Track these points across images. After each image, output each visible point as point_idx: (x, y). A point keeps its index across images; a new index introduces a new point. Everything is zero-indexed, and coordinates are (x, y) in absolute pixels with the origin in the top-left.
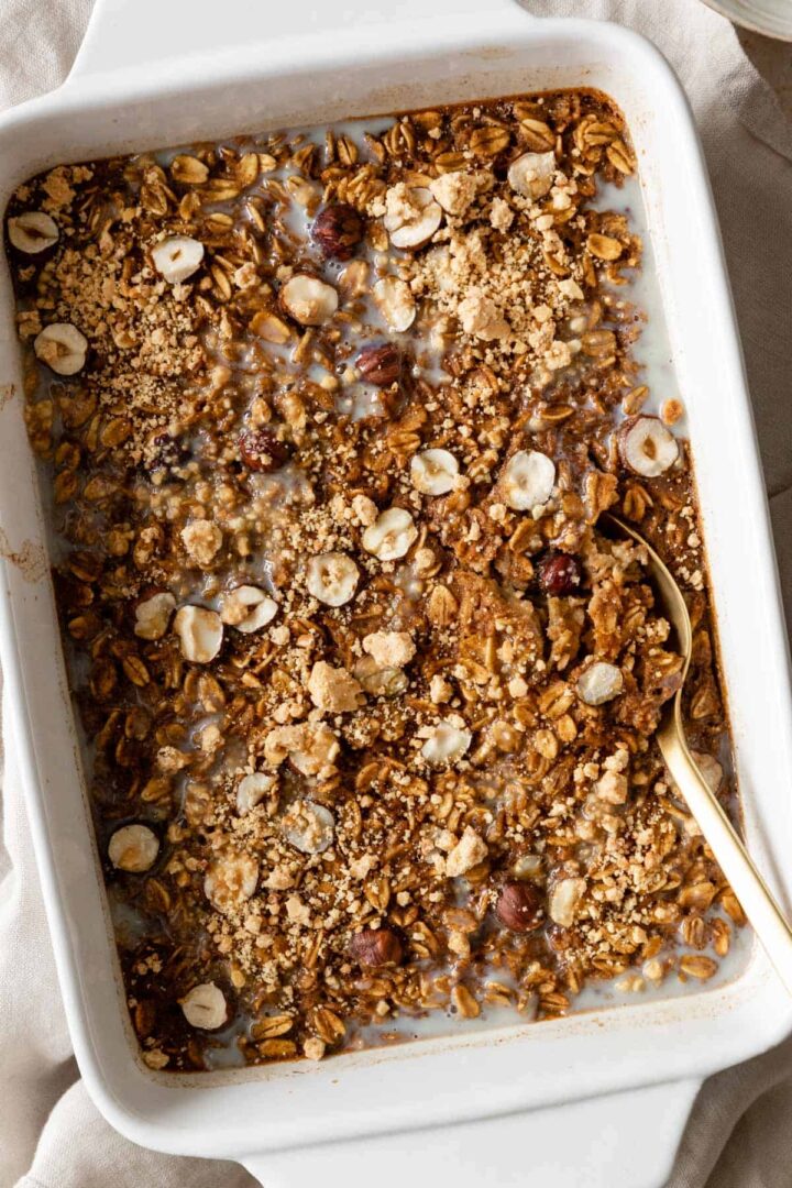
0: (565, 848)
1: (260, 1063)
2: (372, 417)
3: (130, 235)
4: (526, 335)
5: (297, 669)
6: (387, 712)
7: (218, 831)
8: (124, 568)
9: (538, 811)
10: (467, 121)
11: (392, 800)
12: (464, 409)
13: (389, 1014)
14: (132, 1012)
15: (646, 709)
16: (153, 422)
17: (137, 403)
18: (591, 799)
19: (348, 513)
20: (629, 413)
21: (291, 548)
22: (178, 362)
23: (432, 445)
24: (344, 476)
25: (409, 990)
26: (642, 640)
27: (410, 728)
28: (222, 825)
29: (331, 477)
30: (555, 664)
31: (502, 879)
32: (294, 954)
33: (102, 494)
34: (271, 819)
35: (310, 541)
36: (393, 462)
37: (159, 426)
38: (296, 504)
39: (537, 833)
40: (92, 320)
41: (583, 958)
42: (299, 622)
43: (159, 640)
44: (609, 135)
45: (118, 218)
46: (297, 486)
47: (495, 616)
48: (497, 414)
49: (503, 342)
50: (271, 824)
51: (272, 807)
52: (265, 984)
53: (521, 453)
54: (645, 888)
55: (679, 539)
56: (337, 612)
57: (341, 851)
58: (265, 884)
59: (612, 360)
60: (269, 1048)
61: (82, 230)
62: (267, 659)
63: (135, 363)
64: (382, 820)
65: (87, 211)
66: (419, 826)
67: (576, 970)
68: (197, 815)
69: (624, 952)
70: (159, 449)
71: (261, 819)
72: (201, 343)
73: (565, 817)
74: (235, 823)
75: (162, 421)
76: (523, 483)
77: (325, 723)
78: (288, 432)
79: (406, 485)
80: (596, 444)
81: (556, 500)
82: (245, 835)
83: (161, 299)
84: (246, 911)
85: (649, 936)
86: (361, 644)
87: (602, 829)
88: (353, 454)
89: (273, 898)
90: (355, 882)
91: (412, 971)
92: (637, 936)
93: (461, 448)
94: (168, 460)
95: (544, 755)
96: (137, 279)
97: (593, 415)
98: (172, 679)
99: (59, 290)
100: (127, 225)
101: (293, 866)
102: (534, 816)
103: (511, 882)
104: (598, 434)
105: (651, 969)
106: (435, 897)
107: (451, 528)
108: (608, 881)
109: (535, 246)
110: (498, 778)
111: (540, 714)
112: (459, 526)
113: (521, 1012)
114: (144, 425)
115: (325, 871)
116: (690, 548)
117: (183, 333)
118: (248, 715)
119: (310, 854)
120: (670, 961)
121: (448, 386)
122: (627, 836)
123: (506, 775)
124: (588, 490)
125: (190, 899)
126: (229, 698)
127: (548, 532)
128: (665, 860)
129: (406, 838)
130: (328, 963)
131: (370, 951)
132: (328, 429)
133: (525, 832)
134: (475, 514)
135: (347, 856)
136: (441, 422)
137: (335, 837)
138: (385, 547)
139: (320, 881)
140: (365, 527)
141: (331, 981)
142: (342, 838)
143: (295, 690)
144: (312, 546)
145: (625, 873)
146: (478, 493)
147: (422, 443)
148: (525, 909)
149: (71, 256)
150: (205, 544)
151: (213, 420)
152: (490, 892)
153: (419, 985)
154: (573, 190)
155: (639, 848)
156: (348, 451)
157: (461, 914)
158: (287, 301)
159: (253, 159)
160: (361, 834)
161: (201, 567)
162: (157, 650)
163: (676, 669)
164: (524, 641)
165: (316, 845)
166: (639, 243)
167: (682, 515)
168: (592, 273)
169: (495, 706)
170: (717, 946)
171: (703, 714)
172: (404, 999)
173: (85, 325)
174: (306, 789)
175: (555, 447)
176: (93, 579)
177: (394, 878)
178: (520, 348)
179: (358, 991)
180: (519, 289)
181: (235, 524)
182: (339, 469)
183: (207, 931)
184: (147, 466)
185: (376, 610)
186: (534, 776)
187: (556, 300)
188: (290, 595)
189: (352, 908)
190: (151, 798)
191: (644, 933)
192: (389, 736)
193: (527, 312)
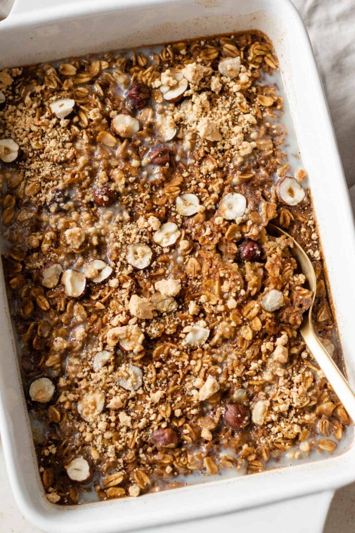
0: (258, 386)
1: (107, 499)
2: (157, 179)
3: (40, 98)
4: (230, 140)
5: (123, 299)
6: (167, 320)
7: (84, 380)
8: (37, 254)
9: (244, 367)
10: (198, 47)
11: (171, 364)
12: (201, 175)
13: (173, 472)
14: (41, 474)
15: (295, 314)
16: (51, 184)
17: (43, 174)
18: (270, 361)
19: (146, 225)
20: (280, 176)
21: (119, 242)
22: (63, 155)
23: (186, 192)
24: (144, 207)
25: (182, 460)
26: (292, 283)
27: (179, 328)
28: (86, 377)
29: (137, 209)
30: (250, 291)
31: (227, 402)
32: (123, 442)
33: (26, 218)
34: (111, 373)
35: (128, 238)
36: (168, 201)
37: (53, 186)
38: (121, 221)
39: (244, 379)
40: (21, 137)
41: (269, 441)
42: (123, 276)
43: (54, 288)
44: (265, 51)
45: (34, 90)
46: (121, 212)
47: (220, 269)
48: (217, 177)
49: (219, 144)
50: (111, 376)
51: (111, 368)
52: (109, 458)
53: (229, 194)
54: (299, 404)
55: (307, 235)
56: (142, 272)
57: (146, 390)
58: (108, 406)
59: (271, 152)
60: (111, 492)
61: (16, 97)
62: (108, 294)
63: (42, 156)
64: (166, 373)
65: (19, 88)
66: (185, 376)
67: (266, 448)
68: (73, 372)
69: (290, 438)
70: (53, 195)
71: (106, 374)
72: (73, 146)
73: (257, 370)
74: (93, 375)
75: (55, 183)
76: (230, 207)
77: (137, 325)
78: (117, 187)
79: (174, 212)
80: (265, 191)
81: (247, 215)
82: (98, 382)
83: (54, 127)
84: (98, 419)
85: (302, 429)
86: (154, 287)
87: (277, 376)
88: (148, 197)
89: (113, 413)
90: (153, 405)
91: (183, 449)
92: (296, 429)
93: (200, 194)
94: (58, 200)
95: (246, 338)
96: (43, 118)
97: (262, 177)
98: (61, 307)
99: (6, 124)
100: (38, 94)
101: (122, 396)
102: (242, 370)
103: (231, 403)
104: (266, 186)
105: (304, 446)
106: (194, 412)
107: (196, 231)
108: (280, 401)
109: (232, 100)
110: (224, 352)
111: (244, 317)
112: (200, 229)
113: (239, 470)
114: (46, 185)
115: (138, 399)
116: (313, 240)
117: (65, 142)
118: (99, 323)
119: (130, 391)
120: (313, 442)
121: (193, 165)
122: (289, 379)
123: (227, 350)
124: (263, 209)
125: (70, 415)
126: (89, 315)
127: (244, 230)
128: (309, 390)
129: (178, 383)
130: (141, 447)
131: (162, 438)
132: (136, 185)
133: (238, 378)
134: (208, 224)
135: (149, 392)
136: (190, 182)
137: (143, 382)
138: (165, 240)
139: (136, 404)
140: (155, 231)
141: (142, 456)
142: (146, 382)
143: (122, 310)
144: (129, 241)
145: (289, 397)
146: (209, 214)
147: (181, 192)
148: (239, 416)
149: (11, 108)
150: (76, 237)
151: (80, 182)
152: (221, 408)
153: (187, 457)
154: (250, 74)
155: (295, 384)
156: (146, 196)
157: (207, 421)
158: (115, 126)
159: (98, 63)
160: (156, 381)
161: (75, 251)
162: (53, 293)
163: (310, 296)
164: (234, 280)
165: (133, 386)
166: (282, 99)
167: (308, 225)
168: (260, 113)
169: (221, 315)
170: (336, 435)
171: (323, 320)
172: (180, 464)
173: (18, 140)
174: (128, 359)
175: (245, 191)
176: (22, 259)
177: (173, 403)
178: (227, 146)
179: (156, 460)
180: (226, 118)
181: (91, 230)
182: (141, 204)
183: (79, 431)
184: (48, 204)
185: (161, 271)
186: (241, 350)
187: (243, 124)
188: (119, 264)
189: (153, 417)
190: (50, 365)
191: (299, 428)
192: (169, 332)
193: (230, 130)
